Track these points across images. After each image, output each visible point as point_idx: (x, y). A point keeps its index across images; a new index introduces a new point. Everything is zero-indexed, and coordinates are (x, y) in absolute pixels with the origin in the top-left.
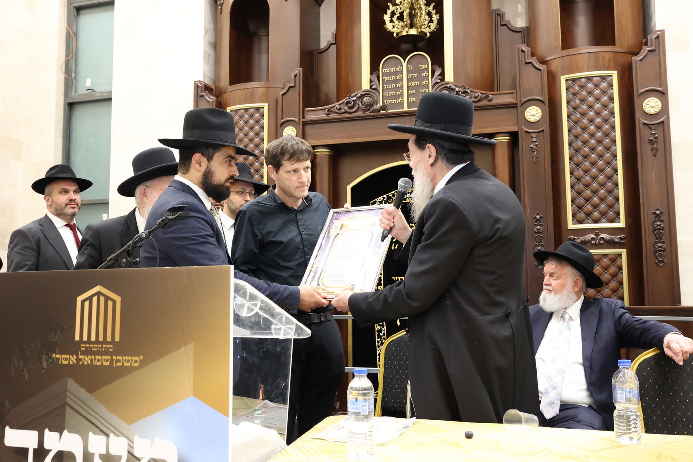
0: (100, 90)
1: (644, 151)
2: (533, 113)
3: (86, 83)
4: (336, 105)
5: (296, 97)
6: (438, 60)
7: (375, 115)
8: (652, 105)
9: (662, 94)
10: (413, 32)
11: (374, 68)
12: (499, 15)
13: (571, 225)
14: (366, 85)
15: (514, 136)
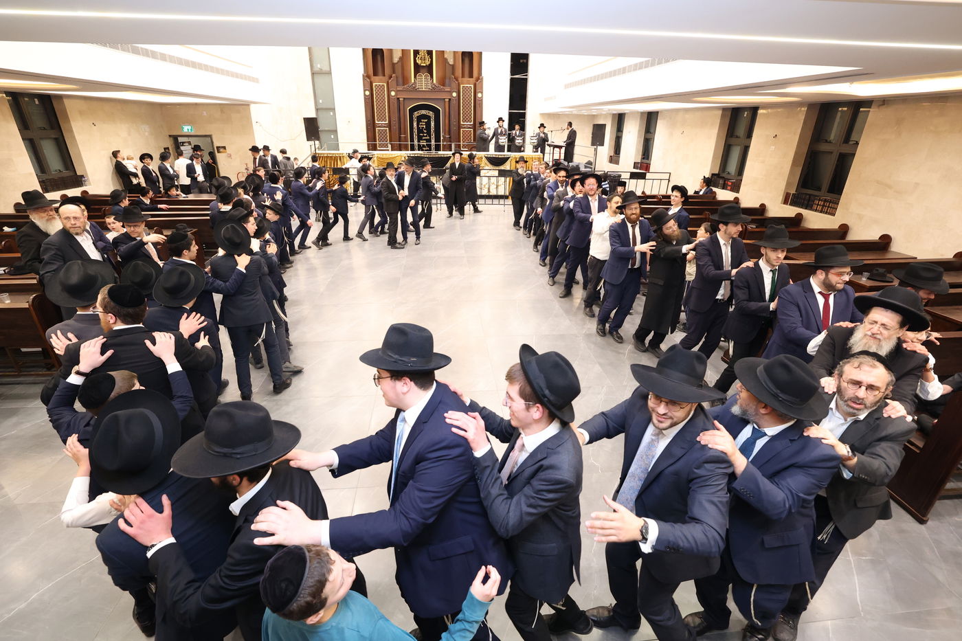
0: (326, 68)
1: (477, 106)
2: (454, 94)
3: (318, 66)
4: (405, 86)
5: (395, 83)
6: (432, 77)
7: (415, 90)
8: (479, 95)
9: (482, 93)
10: (424, 65)
11: (415, 77)
12: (446, 59)
13: (462, 123)
14: (413, 81)
15: (450, 99)
